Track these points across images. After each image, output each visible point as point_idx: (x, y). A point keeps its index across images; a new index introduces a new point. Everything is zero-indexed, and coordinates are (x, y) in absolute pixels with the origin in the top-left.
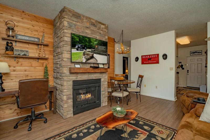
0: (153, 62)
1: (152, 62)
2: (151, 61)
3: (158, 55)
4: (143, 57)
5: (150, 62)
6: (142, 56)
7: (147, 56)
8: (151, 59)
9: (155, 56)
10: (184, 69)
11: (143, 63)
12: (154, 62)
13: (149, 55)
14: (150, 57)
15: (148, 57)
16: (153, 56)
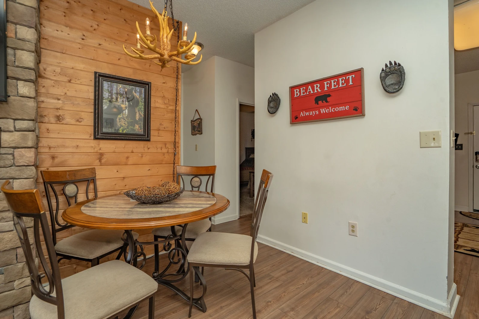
0: (337, 109)
1: (331, 110)
2: (327, 107)
3: (358, 73)
4: (296, 92)
5: (323, 111)
6: (292, 89)
7: (312, 83)
8: (329, 96)
9: (347, 81)
10: (462, 149)
11: (295, 119)
12: (342, 108)
13: (321, 81)
14: (322, 87)
15: (317, 88)
16: (338, 83)
